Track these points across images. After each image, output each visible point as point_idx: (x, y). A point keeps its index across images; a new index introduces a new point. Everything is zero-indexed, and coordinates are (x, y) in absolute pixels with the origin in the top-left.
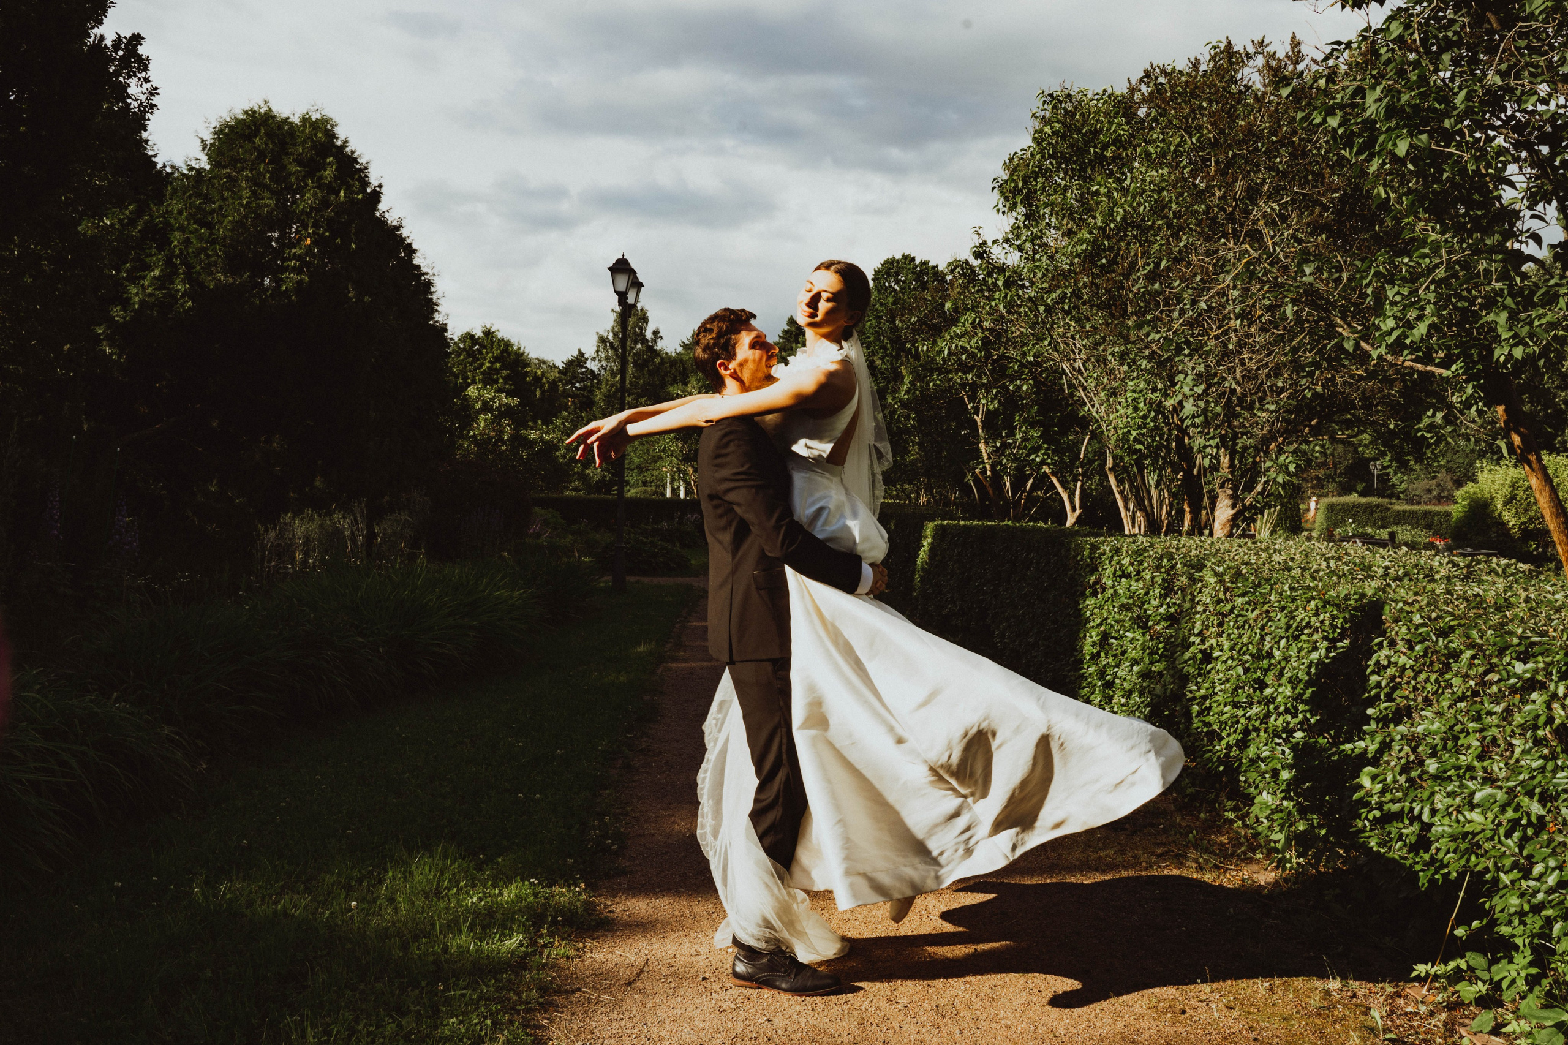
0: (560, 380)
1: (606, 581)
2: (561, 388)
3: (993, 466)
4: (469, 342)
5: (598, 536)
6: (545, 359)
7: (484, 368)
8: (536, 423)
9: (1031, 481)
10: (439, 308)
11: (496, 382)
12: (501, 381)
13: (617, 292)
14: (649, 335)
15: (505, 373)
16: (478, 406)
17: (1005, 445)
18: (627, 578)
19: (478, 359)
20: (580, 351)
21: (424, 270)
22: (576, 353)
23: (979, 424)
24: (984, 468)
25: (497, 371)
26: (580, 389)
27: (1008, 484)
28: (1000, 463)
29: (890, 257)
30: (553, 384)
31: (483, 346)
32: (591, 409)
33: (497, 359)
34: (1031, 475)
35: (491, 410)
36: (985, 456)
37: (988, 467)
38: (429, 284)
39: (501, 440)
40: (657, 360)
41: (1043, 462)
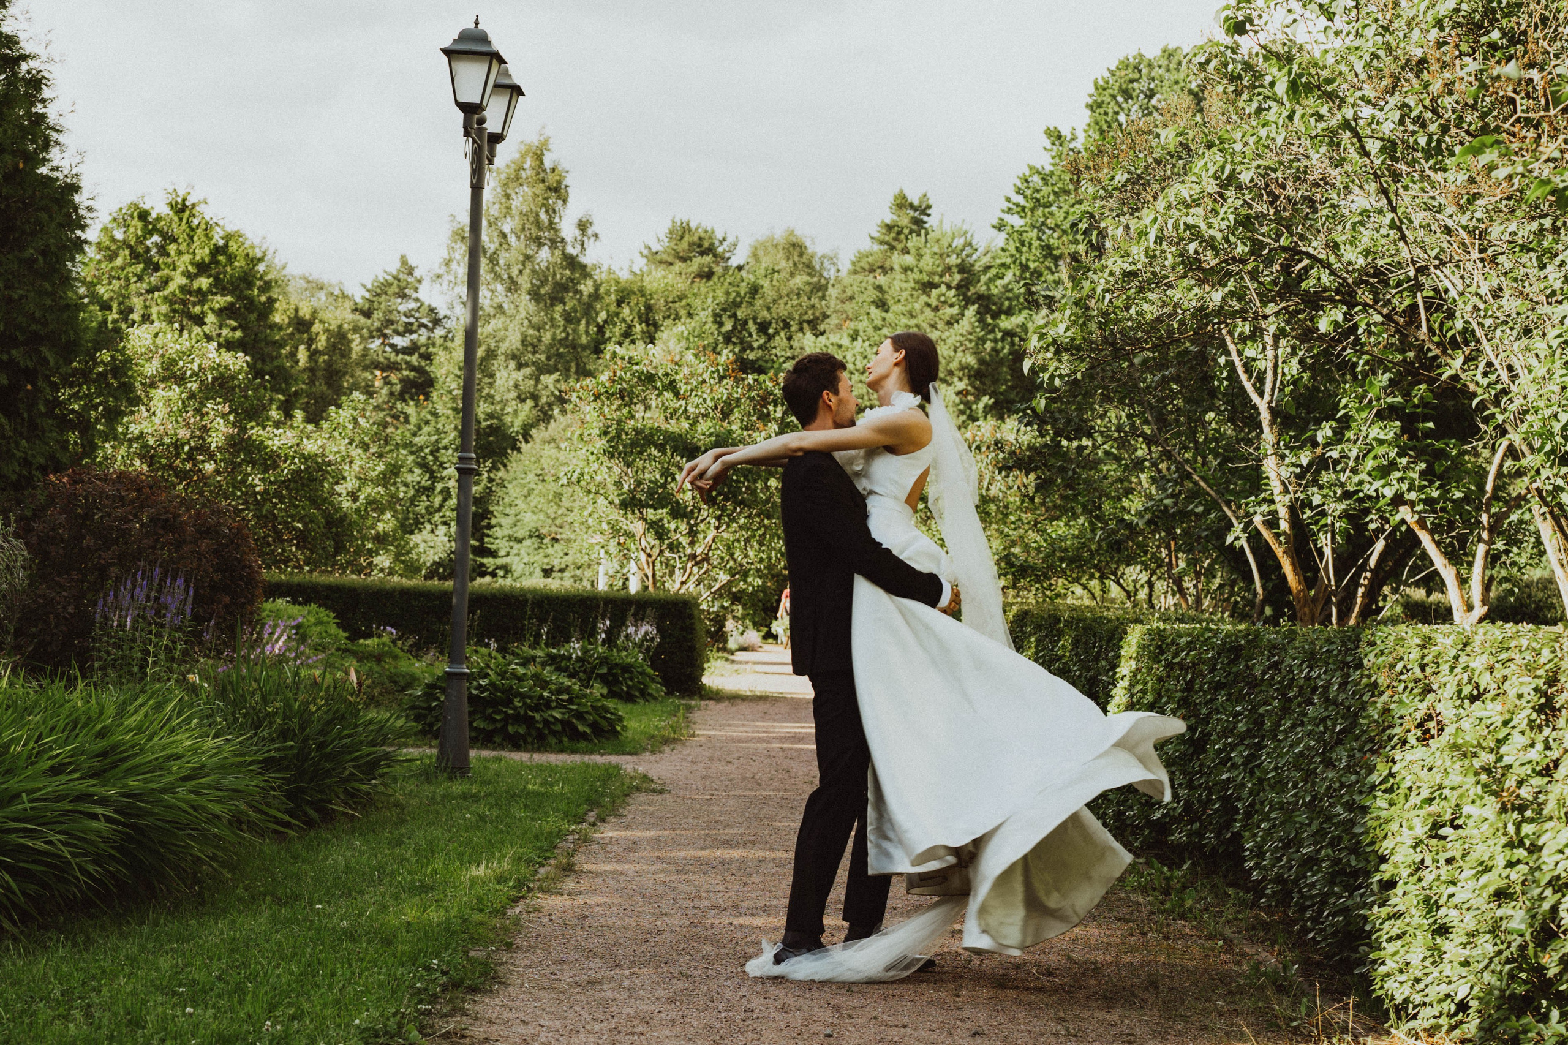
0: (356, 329)
1: (422, 753)
2: (356, 347)
3: (1294, 510)
4: (137, 225)
5: (417, 666)
6: (325, 279)
7: (172, 287)
8: (289, 415)
9: (1380, 545)
10: (61, 138)
11: (199, 321)
12: (210, 318)
13: (462, 106)
14: (568, 229)
15: (220, 301)
16: (151, 368)
17: (1321, 463)
18: (473, 753)
19: (157, 268)
20: (404, 261)
21: (27, 47)
22: (394, 267)
23: (1265, 416)
24: (1274, 513)
25: (202, 296)
26: (407, 351)
27: (1328, 552)
28: (1307, 504)
29: (1132, 53)
30: (339, 340)
31: (169, 238)
32: (427, 397)
33: (202, 268)
34: (1379, 531)
35: (181, 380)
36: (1276, 487)
37: (1283, 513)
38: (36, 82)
39: (203, 448)
40: (586, 288)
41: (1398, 500)
